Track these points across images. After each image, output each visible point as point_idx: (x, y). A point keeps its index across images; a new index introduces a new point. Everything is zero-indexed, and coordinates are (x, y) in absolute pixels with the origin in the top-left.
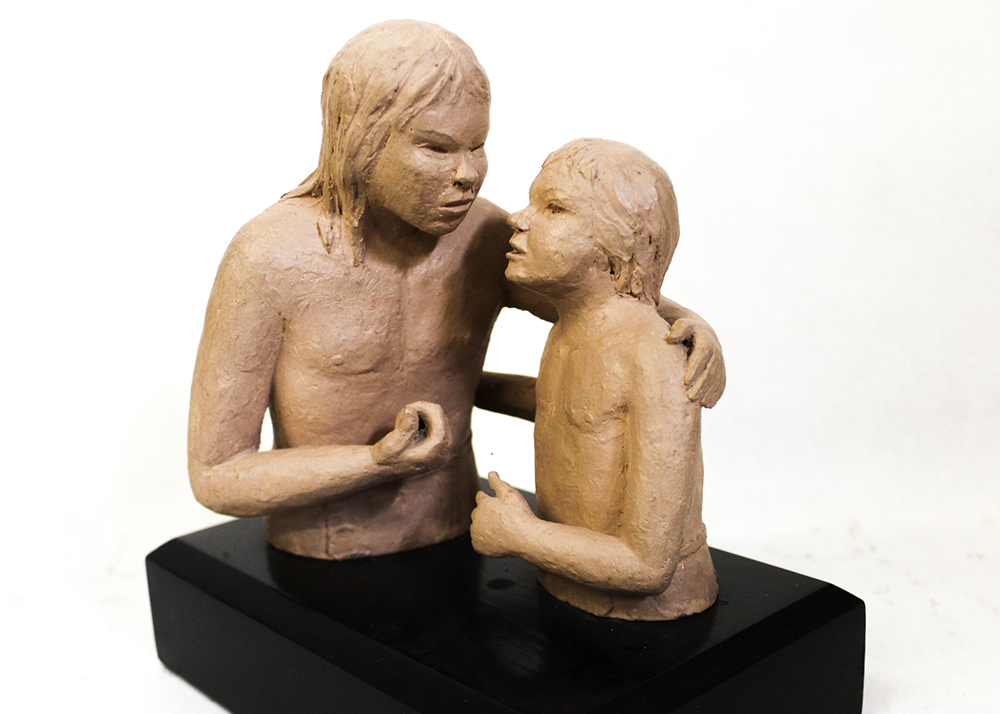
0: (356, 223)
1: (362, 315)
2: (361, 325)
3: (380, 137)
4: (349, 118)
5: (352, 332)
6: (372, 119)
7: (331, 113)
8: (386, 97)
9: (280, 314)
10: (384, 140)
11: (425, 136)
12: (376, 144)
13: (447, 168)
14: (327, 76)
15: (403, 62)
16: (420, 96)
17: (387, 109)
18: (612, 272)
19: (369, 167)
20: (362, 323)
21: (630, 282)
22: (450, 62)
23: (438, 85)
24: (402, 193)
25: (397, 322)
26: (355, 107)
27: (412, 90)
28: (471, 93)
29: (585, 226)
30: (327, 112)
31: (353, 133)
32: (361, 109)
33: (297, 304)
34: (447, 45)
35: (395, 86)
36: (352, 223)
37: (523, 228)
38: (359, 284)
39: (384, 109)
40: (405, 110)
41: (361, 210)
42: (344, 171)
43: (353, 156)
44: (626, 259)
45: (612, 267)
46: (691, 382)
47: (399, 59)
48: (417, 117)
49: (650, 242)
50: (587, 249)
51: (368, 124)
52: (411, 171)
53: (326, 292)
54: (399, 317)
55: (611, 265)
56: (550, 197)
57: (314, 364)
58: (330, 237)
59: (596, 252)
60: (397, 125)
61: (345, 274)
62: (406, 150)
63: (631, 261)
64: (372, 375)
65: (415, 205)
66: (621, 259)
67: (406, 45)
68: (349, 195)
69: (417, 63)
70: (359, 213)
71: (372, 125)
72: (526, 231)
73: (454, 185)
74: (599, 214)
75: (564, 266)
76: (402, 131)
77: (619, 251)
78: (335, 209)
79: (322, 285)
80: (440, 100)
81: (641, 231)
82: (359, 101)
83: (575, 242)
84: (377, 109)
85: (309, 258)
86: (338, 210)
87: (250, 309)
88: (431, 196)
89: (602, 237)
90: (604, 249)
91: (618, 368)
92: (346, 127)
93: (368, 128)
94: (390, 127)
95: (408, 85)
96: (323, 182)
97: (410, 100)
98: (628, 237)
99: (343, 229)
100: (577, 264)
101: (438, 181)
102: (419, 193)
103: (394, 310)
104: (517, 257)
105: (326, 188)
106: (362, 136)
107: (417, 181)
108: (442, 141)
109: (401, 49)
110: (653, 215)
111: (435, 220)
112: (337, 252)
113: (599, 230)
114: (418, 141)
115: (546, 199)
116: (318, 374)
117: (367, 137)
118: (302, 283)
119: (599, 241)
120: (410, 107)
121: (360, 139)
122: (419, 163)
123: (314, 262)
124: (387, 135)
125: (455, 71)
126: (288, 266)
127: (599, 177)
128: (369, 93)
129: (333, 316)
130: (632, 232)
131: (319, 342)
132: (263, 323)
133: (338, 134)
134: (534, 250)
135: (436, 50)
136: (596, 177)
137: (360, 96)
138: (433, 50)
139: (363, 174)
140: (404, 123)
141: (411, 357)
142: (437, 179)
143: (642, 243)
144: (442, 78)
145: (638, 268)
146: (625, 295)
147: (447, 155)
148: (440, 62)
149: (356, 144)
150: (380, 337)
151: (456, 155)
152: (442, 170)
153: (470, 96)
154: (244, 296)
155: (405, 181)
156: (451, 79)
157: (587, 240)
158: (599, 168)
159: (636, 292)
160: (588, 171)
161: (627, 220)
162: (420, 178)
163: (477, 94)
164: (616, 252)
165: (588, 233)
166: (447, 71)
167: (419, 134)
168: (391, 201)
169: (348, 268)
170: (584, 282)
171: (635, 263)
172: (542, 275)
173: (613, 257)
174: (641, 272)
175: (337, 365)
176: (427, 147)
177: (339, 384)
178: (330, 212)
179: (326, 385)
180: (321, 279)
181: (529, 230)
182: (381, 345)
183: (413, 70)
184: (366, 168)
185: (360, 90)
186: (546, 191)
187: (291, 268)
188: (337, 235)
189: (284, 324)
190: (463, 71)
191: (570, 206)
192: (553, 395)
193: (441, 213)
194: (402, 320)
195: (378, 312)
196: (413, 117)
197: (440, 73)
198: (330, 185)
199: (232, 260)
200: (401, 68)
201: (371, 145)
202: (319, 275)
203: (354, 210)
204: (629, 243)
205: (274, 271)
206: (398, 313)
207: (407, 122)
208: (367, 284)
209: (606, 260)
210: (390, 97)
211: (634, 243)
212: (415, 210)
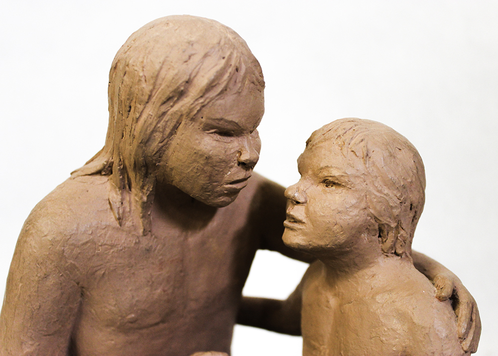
0: (145, 199)
1: (152, 276)
2: (151, 286)
3: (171, 125)
4: (140, 107)
5: (144, 292)
6: (163, 109)
7: (121, 102)
8: (178, 88)
9: (78, 283)
10: (175, 128)
11: (214, 123)
12: (168, 131)
13: (232, 151)
14: (114, 68)
15: (193, 55)
16: (210, 87)
17: (178, 99)
18: (380, 236)
19: (161, 152)
20: (152, 284)
21: (394, 245)
22: (235, 55)
23: (226, 77)
24: (192, 174)
25: (180, 279)
26: (147, 97)
27: (202, 81)
28: (253, 83)
29: (360, 200)
30: (116, 101)
31: (145, 121)
32: (154, 99)
33: (94, 273)
34: (229, 40)
35: (186, 78)
36: (141, 198)
37: (299, 201)
38: (148, 250)
39: (176, 99)
40: (197, 100)
41: (149, 188)
42: (136, 155)
43: (146, 142)
44: (393, 225)
45: (381, 232)
46: (464, 335)
47: (189, 52)
48: (208, 106)
49: (411, 209)
50: (362, 219)
51: (160, 113)
52: (202, 156)
53: (119, 261)
54: (182, 274)
55: (381, 230)
56: (325, 173)
57: (111, 323)
58: (121, 211)
59: (369, 221)
60: (188, 114)
61: (136, 243)
62: (197, 137)
63: (397, 227)
64: (162, 326)
65: (204, 184)
66: (389, 226)
67: (193, 39)
68: (138, 175)
69: (206, 56)
70: (147, 190)
71: (164, 114)
72: (303, 203)
73: (239, 165)
74: (371, 189)
75: (342, 235)
76: (193, 119)
77: (388, 220)
78: (125, 186)
79: (116, 254)
80: (228, 90)
81: (405, 200)
82: (151, 91)
83: (352, 214)
84: (169, 99)
85: (103, 232)
86: (127, 187)
87: (51, 281)
88: (219, 176)
89: (375, 208)
90: (375, 218)
91: (395, 324)
92: (138, 115)
93: (159, 117)
94: (182, 115)
95: (198, 77)
96: (113, 163)
97: (201, 91)
98: (396, 206)
99: (133, 204)
100: (354, 232)
101: (225, 163)
102: (208, 174)
103: (179, 269)
104: (296, 226)
105: (116, 168)
106: (154, 124)
107: (207, 164)
108: (229, 127)
109: (191, 44)
110: (414, 186)
111: (220, 196)
112: (128, 224)
113: (371, 202)
114: (207, 128)
115: (321, 175)
116: (114, 330)
117: (159, 125)
118: (98, 255)
119: (372, 211)
120: (202, 97)
121: (153, 127)
122: (209, 148)
123: (108, 235)
124: (179, 123)
125: (240, 63)
126: (85, 241)
127: (370, 155)
128: (161, 84)
129: (127, 280)
130: (398, 202)
131: (116, 304)
132: (62, 294)
133: (129, 121)
134: (313, 222)
135: (222, 43)
136: (367, 155)
137: (151, 87)
138: (219, 43)
139: (154, 158)
140: (195, 112)
141: (193, 305)
142: (224, 161)
143: (405, 211)
144: (230, 70)
145: (402, 232)
146: (389, 255)
147: (232, 139)
148: (227, 55)
149: (149, 132)
150: (168, 294)
151: (240, 139)
152: (228, 153)
153: (252, 85)
154: (44, 270)
155: (195, 165)
156: (237, 70)
157: (362, 211)
158: (369, 147)
159: (399, 251)
160: (360, 150)
161: (395, 192)
162: (210, 161)
163: (257, 83)
164: (385, 220)
165: (363, 205)
166: (233, 62)
167: (210, 122)
168: (180, 181)
169: (138, 237)
170: (356, 246)
171: (400, 228)
172: (322, 243)
173: (383, 224)
174: (405, 235)
175: (131, 322)
176: (215, 132)
177: (133, 337)
178: (120, 188)
179: (121, 339)
180: (115, 249)
181: (306, 202)
182: (168, 301)
183: (202, 62)
184: (157, 152)
185: (152, 82)
186: (322, 169)
187: (87, 242)
188: (128, 209)
189: (82, 291)
190: (245, 62)
191: (346, 182)
192: (326, 340)
193: (226, 189)
194: (184, 276)
195: (165, 273)
196: (203, 106)
197: (227, 65)
198: (120, 165)
199: (31, 238)
200: (191, 60)
201: (163, 132)
202: (112, 246)
203: (142, 188)
204: (396, 212)
205: (73, 247)
206: (181, 271)
207: (199, 111)
208: (155, 249)
209: (377, 227)
210: (182, 88)
211: (400, 212)
212: (204, 189)
